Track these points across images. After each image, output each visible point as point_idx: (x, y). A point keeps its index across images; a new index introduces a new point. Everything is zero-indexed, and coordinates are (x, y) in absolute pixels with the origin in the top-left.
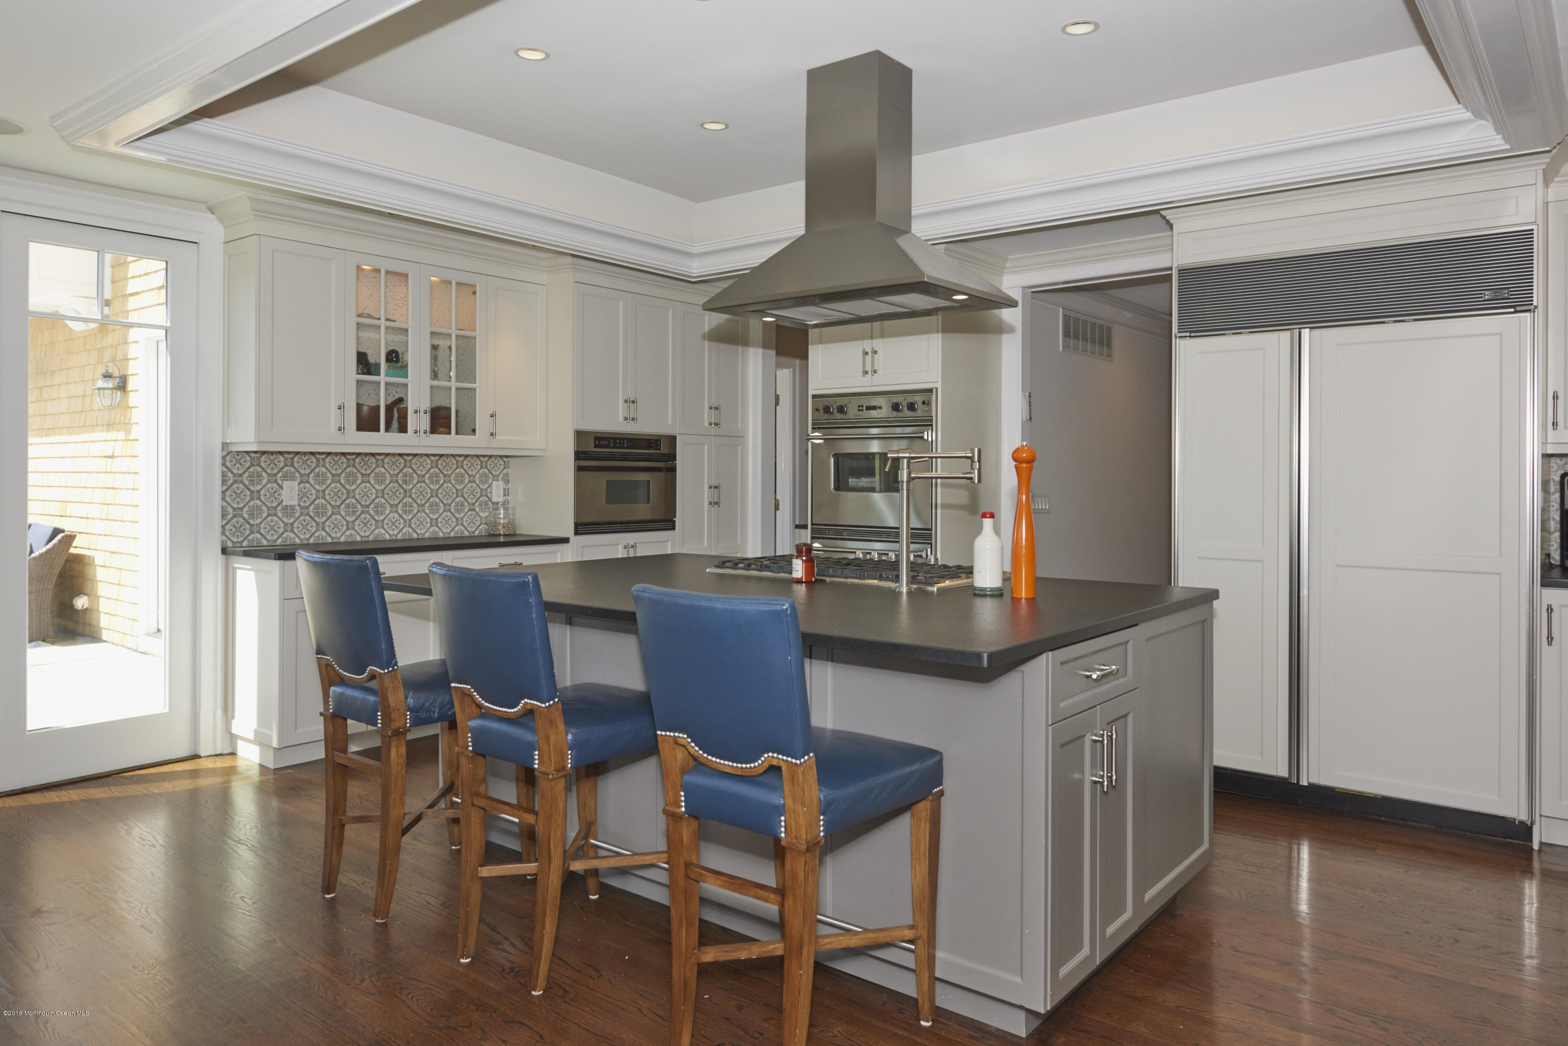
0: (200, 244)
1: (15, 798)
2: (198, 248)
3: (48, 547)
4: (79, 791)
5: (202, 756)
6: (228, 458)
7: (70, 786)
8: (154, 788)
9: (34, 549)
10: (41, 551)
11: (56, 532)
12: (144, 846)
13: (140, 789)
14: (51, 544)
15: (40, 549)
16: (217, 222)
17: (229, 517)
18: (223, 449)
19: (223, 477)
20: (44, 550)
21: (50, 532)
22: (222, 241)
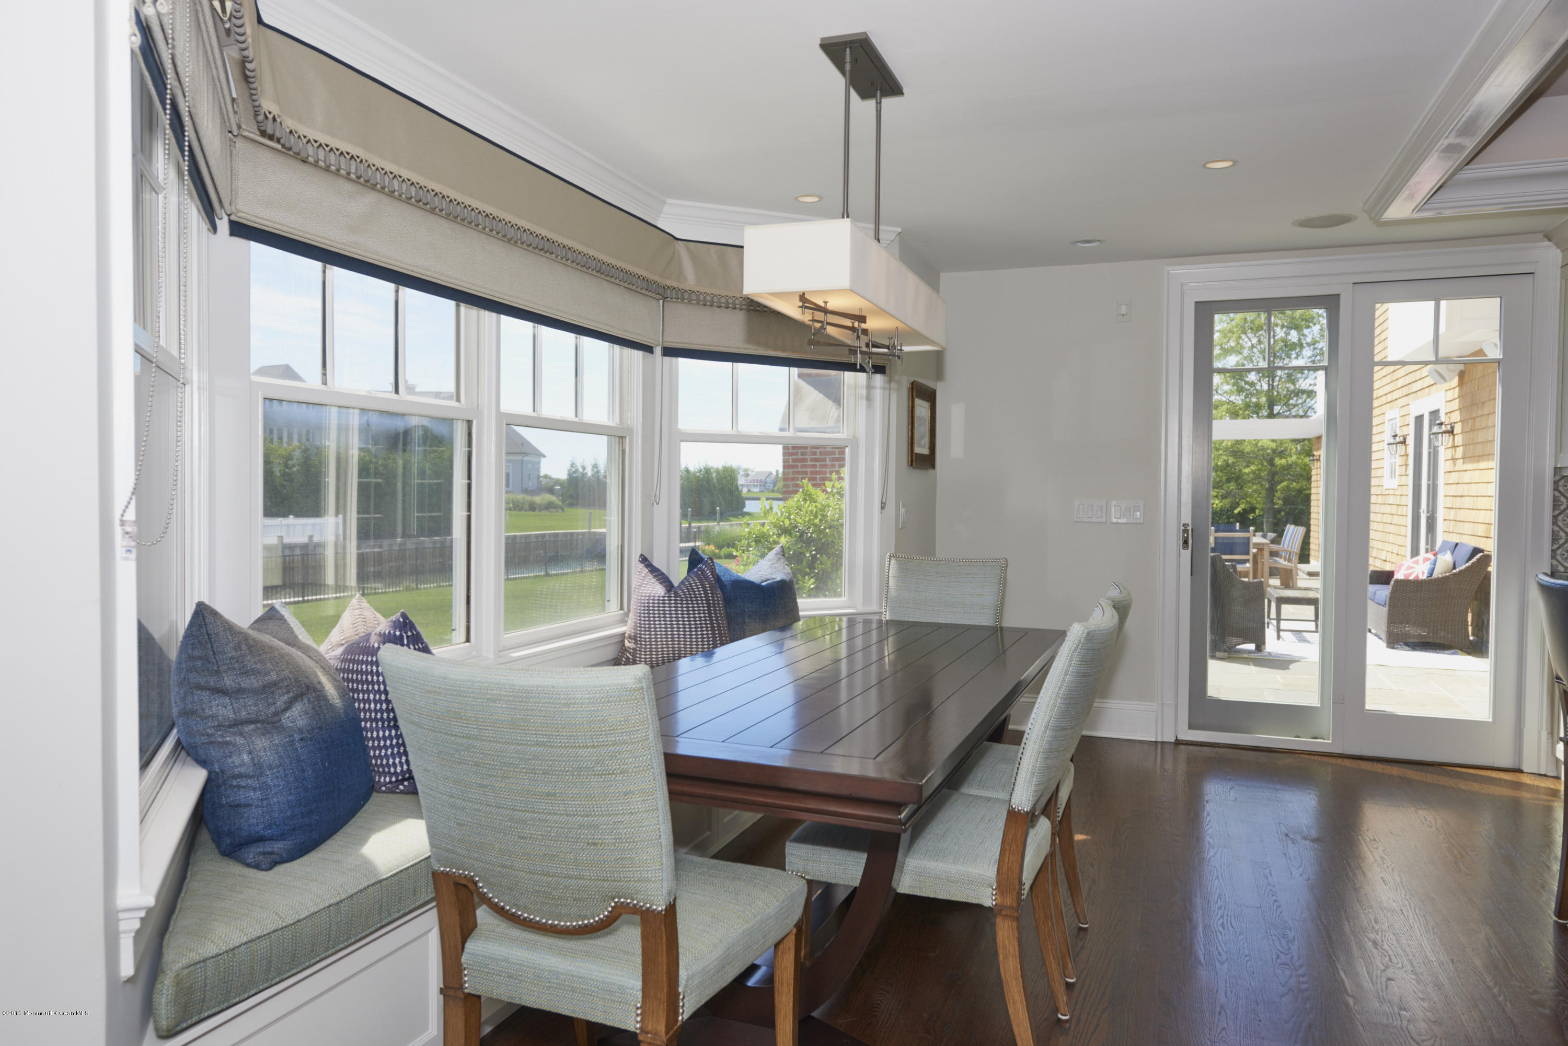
0: (1536, 274)
1: (1352, 761)
2: (1534, 277)
3: (1467, 565)
4: (1401, 769)
5: (1525, 771)
6: (1561, 483)
7: (1397, 764)
8: (1463, 785)
9: (1457, 566)
10: (1461, 568)
11: (1476, 551)
12: (1423, 824)
13: (1451, 782)
14: (1471, 562)
15: (1461, 566)
16: (1555, 247)
17: (1561, 542)
18: (1555, 474)
19: (1554, 501)
20: (1464, 567)
21: (1470, 550)
22: (1560, 264)
